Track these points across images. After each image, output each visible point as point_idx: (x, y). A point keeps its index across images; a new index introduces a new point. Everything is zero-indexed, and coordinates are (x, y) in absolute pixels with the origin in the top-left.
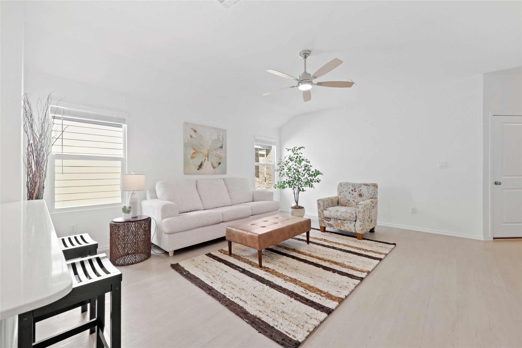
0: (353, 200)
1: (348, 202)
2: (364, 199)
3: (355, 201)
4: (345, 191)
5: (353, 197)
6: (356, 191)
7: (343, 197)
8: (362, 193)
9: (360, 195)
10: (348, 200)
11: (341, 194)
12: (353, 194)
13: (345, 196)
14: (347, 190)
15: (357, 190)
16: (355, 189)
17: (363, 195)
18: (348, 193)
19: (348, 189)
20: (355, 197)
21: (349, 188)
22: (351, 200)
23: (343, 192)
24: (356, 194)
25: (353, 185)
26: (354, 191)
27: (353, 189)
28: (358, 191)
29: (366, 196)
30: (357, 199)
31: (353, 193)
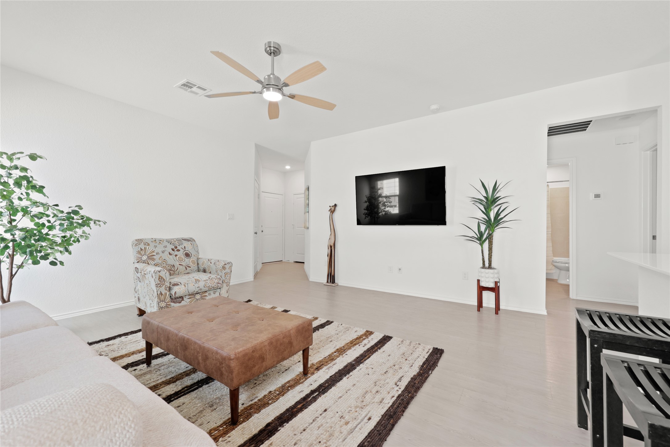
0: (179, 264)
1: (173, 269)
2: (193, 259)
3: (183, 265)
4: (160, 253)
5: (177, 259)
6: (180, 250)
7: (160, 262)
8: (188, 252)
9: (187, 255)
10: (172, 265)
11: (155, 257)
12: (176, 256)
13: (165, 259)
14: (164, 250)
15: (179, 248)
16: (176, 247)
17: (190, 254)
18: (169, 255)
19: (166, 249)
20: (180, 260)
21: (165, 247)
22: (177, 264)
23: (157, 253)
24: (181, 254)
25: (170, 242)
26: (176, 250)
27: (173, 247)
28: (182, 251)
29: (194, 256)
30: (185, 261)
31: (176, 253)
